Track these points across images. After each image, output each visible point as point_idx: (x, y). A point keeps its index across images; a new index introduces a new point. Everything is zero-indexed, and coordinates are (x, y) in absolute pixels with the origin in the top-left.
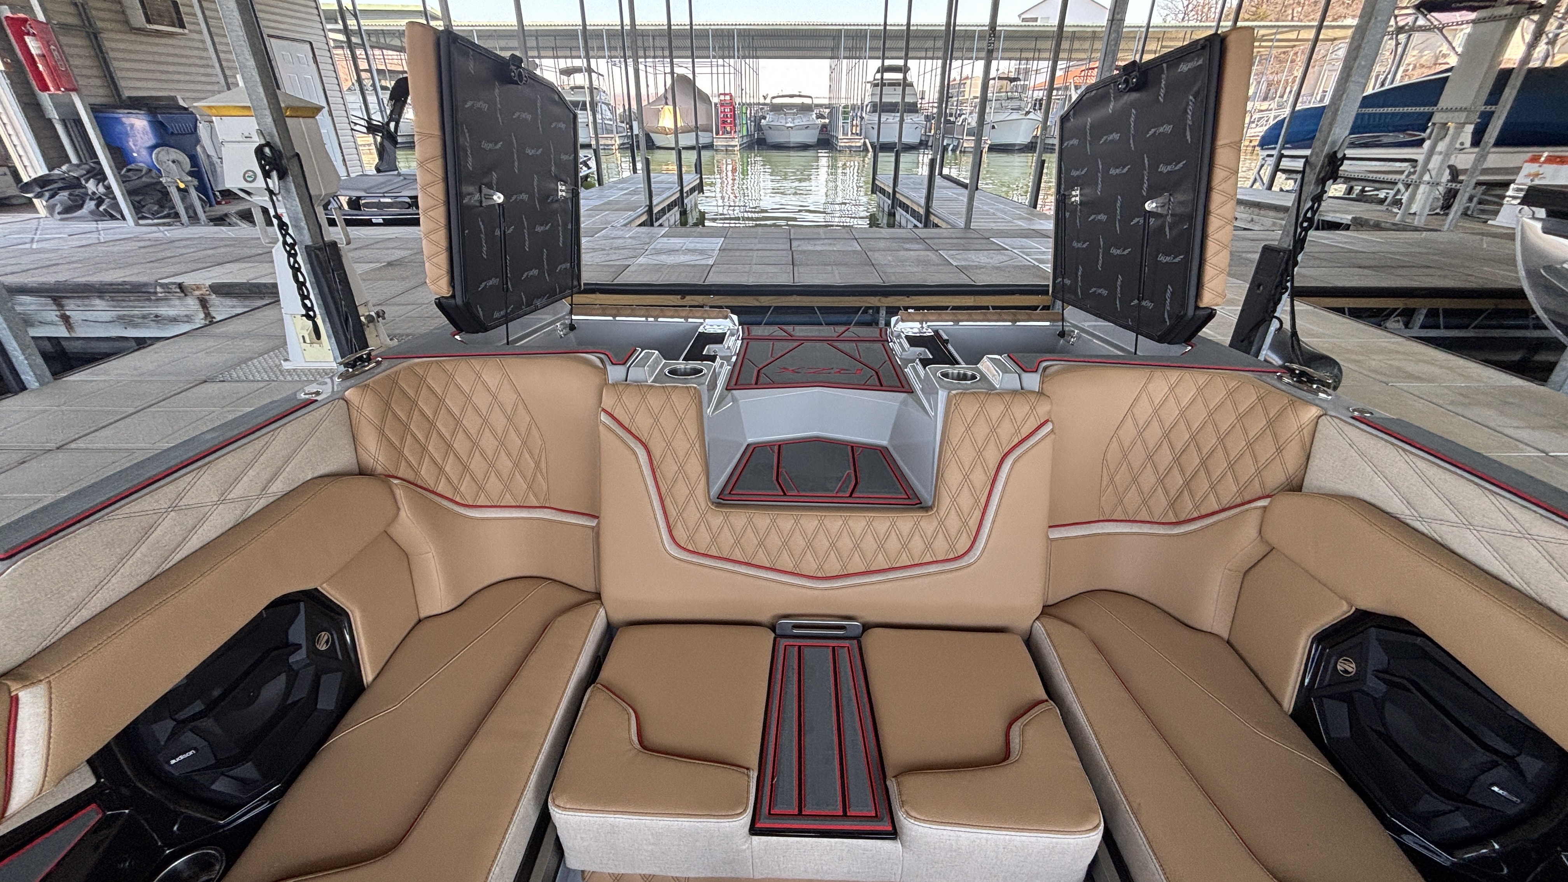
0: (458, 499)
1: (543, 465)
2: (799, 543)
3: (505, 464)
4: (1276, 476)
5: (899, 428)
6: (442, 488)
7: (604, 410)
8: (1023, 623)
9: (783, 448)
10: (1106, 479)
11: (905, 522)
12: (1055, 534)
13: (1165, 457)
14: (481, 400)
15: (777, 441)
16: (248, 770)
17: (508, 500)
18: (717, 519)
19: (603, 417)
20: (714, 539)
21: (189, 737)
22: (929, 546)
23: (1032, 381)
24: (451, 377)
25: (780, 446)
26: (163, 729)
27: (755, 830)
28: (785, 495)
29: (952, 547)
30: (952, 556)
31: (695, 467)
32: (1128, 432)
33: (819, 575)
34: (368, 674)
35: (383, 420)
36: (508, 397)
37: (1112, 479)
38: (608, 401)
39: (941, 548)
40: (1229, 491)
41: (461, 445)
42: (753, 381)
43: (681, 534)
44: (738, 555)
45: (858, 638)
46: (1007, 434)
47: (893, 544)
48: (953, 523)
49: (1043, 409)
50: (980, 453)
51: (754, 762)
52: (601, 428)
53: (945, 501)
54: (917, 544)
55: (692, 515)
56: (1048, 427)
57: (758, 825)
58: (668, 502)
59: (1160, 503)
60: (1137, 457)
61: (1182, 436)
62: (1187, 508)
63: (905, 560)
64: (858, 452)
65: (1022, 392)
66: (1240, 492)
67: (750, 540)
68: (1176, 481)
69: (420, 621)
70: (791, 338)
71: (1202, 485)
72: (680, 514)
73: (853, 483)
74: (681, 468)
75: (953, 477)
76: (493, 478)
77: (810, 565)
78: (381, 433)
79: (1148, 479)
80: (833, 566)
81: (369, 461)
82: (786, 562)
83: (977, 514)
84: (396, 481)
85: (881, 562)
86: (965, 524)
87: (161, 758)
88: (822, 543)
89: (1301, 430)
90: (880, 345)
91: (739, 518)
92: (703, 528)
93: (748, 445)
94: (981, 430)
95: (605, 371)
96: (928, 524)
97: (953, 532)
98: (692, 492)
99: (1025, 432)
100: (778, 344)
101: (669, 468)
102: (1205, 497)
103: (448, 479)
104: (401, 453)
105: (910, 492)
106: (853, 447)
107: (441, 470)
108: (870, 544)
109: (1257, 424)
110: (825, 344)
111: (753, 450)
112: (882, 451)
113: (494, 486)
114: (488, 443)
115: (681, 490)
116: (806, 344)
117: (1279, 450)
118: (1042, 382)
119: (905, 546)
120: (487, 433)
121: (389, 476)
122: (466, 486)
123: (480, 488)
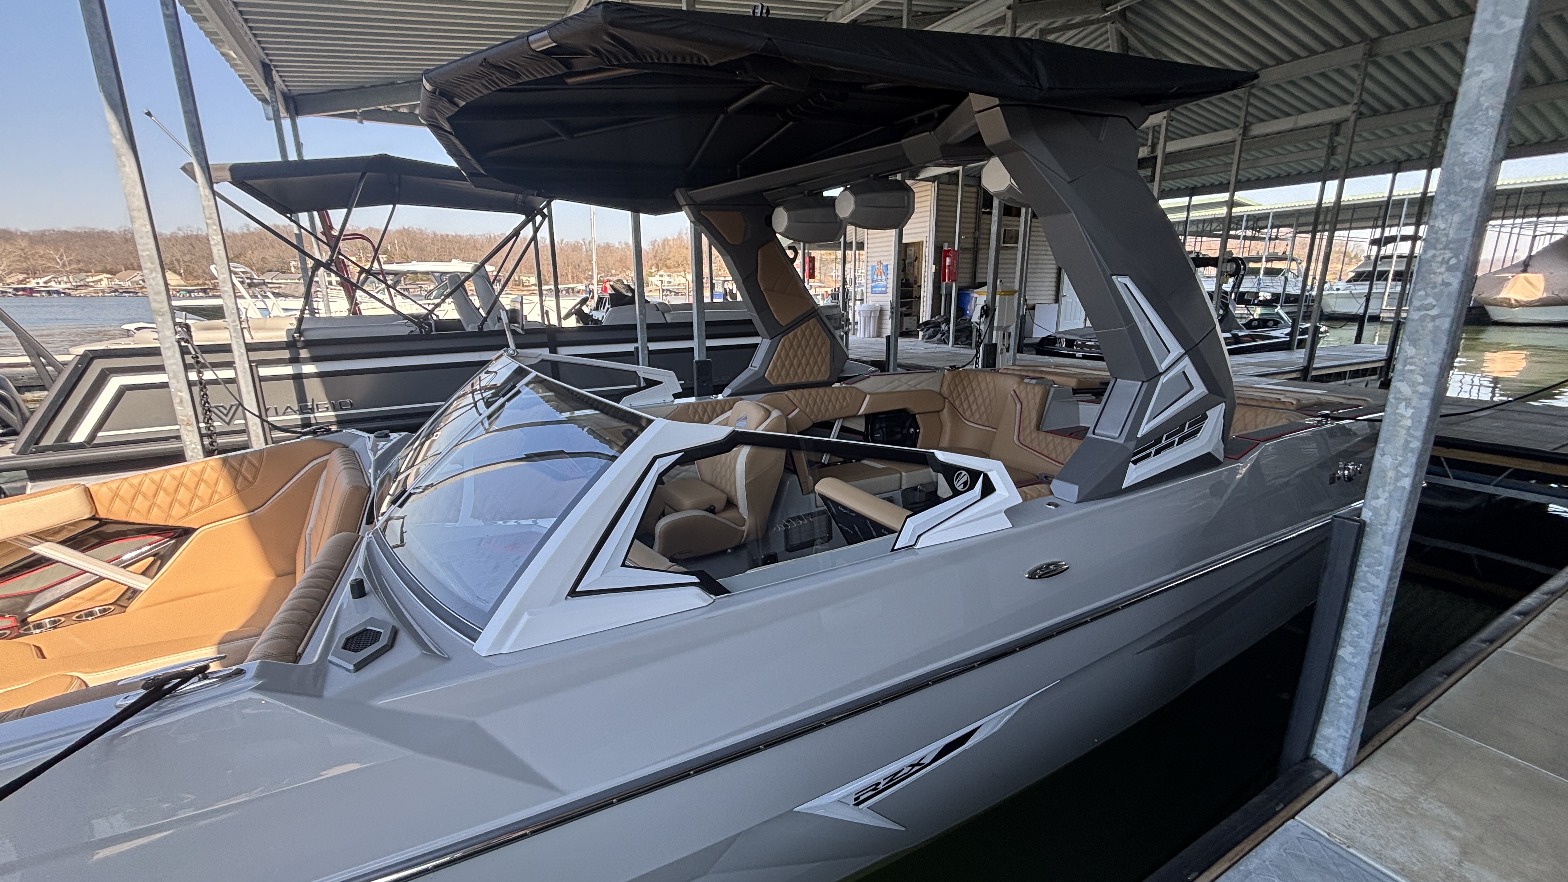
0: (963, 415)
2: (1059, 449)
3: (982, 409)
6: (960, 410)
7: (1013, 390)
14: (983, 386)
17: (980, 422)
19: (1012, 392)
24: (977, 376)
31: (1034, 414)
36: (991, 386)
38: (1016, 387)
41: (971, 398)
43: (1021, 438)
44: (1037, 449)
52: (1009, 396)
58: (1021, 425)
74: (1029, 413)
76: (977, 412)
81: (942, 392)
82: (1053, 456)
84: (947, 401)
88: (1068, 451)
91: (1042, 435)
93: (1078, 426)
95: (1023, 380)
101: (1025, 413)
103: (963, 407)
104: (951, 393)
107: (962, 404)
113: (977, 416)
114: (980, 400)
115: (1027, 422)
120: (981, 397)
121: (945, 398)
122: (968, 414)
123: (972, 415)
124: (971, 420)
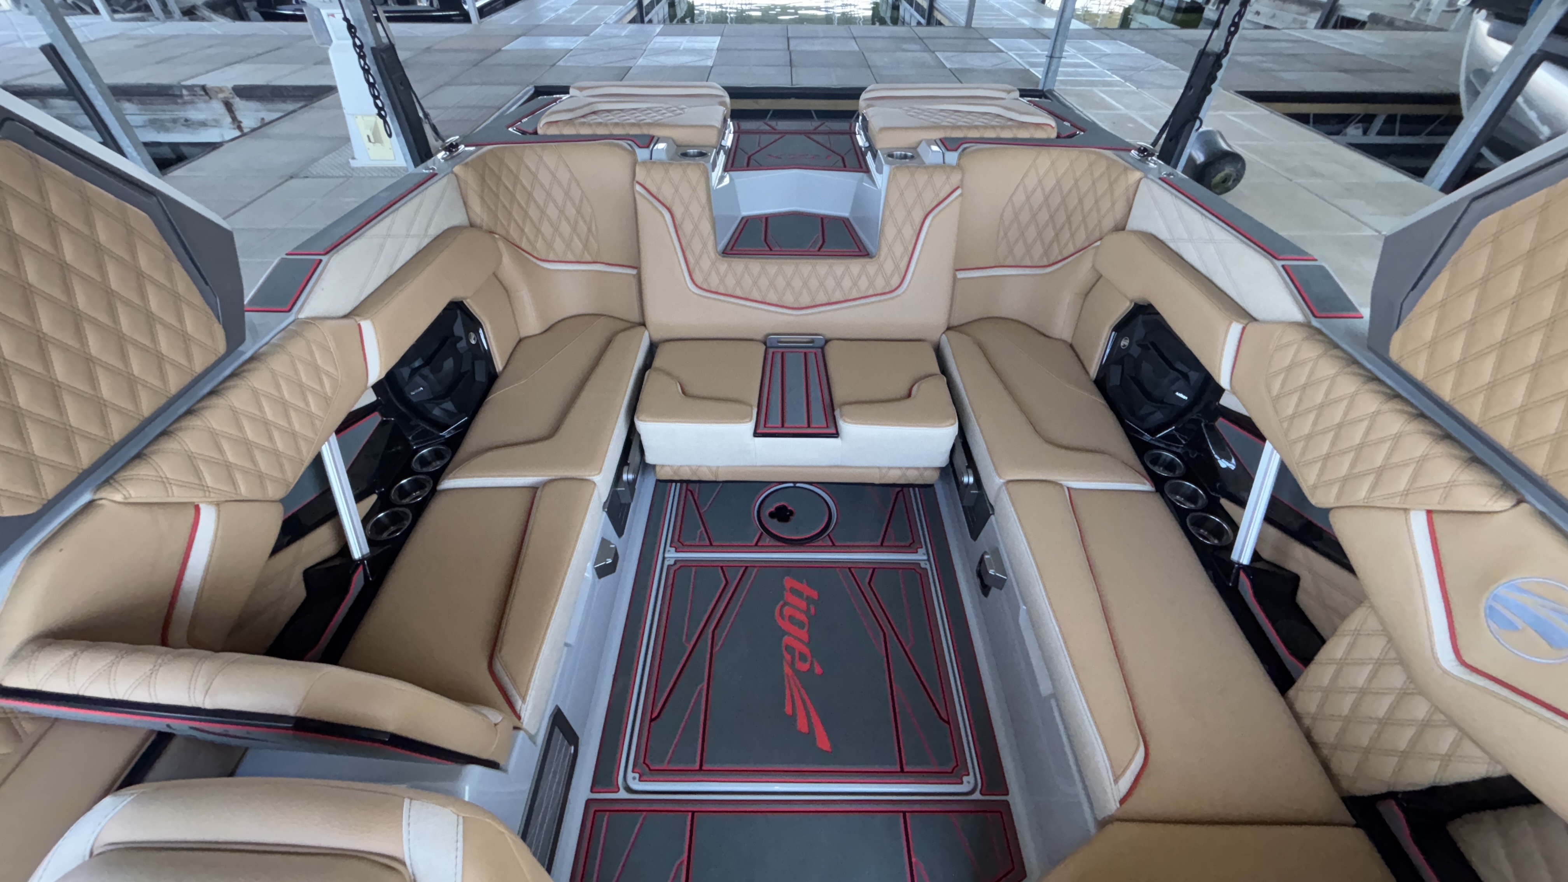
0: (535, 255)
1: (594, 228)
2: (781, 282)
3: (565, 228)
4: (1109, 223)
5: (858, 202)
6: (524, 245)
7: (638, 183)
8: (935, 337)
9: (770, 220)
10: (1002, 233)
11: (856, 266)
12: (961, 275)
13: (1044, 216)
14: (545, 178)
15: (765, 215)
16: (449, 405)
17: (570, 257)
18: (723, 265)
19: (638, 188)
20: (722, 281)
21: (418, 379)
22: (872, 283)
23: (952, 157)
24: (519, 159)
25: (767, 219)
26: (406, 372)
27: (756, 434)
28: (771, 250)
29: (888, 283)
30: (887, 290)
31: (706, 227)
32: (1020, 198)
33: (796, 306)
34: (499, 365)
35: (483, 191)
36: (563, 175)
37: (1006, 234)
38: (640, 175)
39: (880, 284)
40: (1081, 238)
41: (533, 212)
42: (745, 164)
43: (698, 278)
44: (738, 293)
45: (822, 348)
46: (929, 199)
47: (847, 283)
48: (889, 266)
49: (955, 178)
50: (909, 213)
51: (755, 402)
52: (637, 196)
53: (884, 251)
54: (863, 283)
55: (706, 263)
56: (958, 192)
57: (759, 431)
58: (688, 254)
59: (1038, 251)
60: (1025, 217)
61: (1056, 200)
62: (1055, 255)
63: (855, 294)
64: (825, 221)
65: (943, 166)
66: (1087, 238)
67: (748, 281)
68: (1050, 233)
69: (521, 340)
70: (774, 131)
71: (1066, 235)
72: (697, 262)
73: (820, 243)
74: (696, 227)
75: (890, 232)
76: (558, 240)
77: (789, 299)
78: (482, 199)
79: (1031, 233)
80: (806, 300)
81: (478, 221)
82: (772, 297)
83: (906, 259)
84: (497, 236)
85: (838, 296)
86: (897, 266)
87: (406, 389)
88: (797, 283)
89: (1127, 189)
90: (848, 137)
91: (739, 265)
92: (713, 273)
93: (743, 218)
94: (910, 197)
95: (634, 153)
96: (870, 266)
97: (889, 272)
98: (705, 245)
99: (943, 195)
100: (763, 137)
101: (687, 227)
102: (1066, 245)
103: (528, 238)
104: (496, 217)
105: (861, 248)
106: (823, 219)
107: (522, 230)
108: (830, 283)
109: (1102, 187)
110: (803, 137)
111: (747, 222)
112: (844, 222)
113: (559, 245)
114: (552, 212)
115: (697, 245)
116: (787, 136)
117: (1113, 205)
118: (960, 158)
119: (855, 284)
120: (551, 205)
121: (491, 232)
122: (540, 244)
123: (550, 246)
124: (551, 257)
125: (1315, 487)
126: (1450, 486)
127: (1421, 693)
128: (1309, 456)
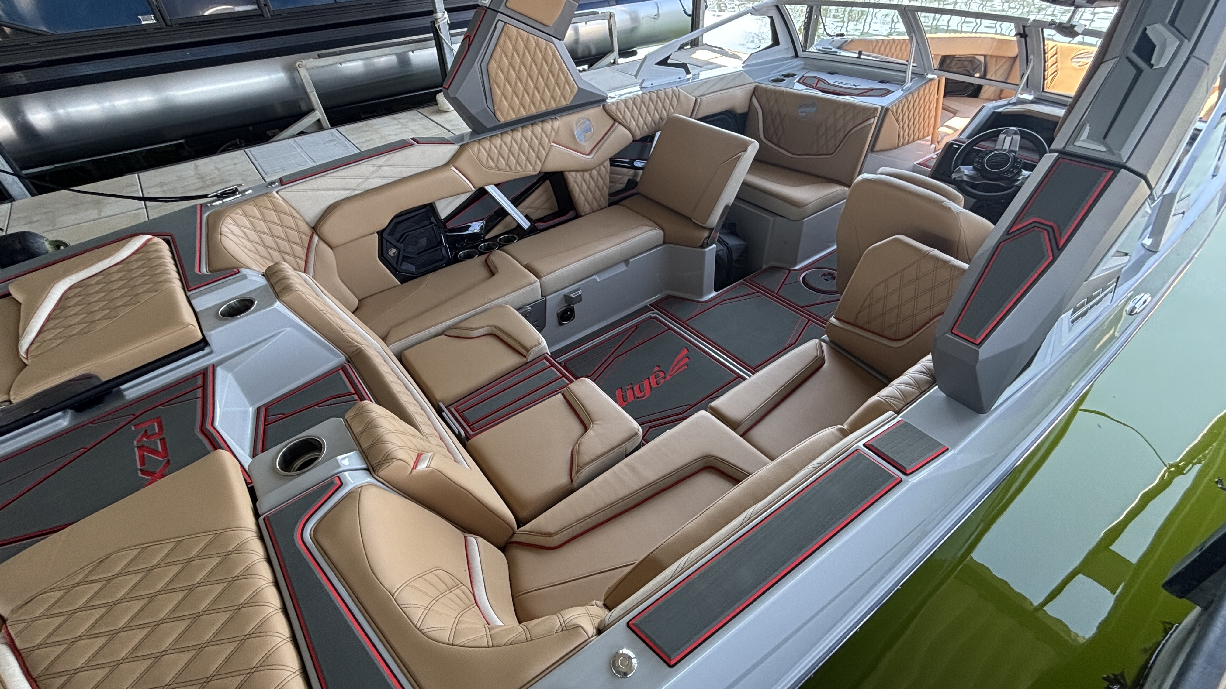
125: (534, 169)
126: (552, 128)
127: (591, 170)
128: (523, 166)
